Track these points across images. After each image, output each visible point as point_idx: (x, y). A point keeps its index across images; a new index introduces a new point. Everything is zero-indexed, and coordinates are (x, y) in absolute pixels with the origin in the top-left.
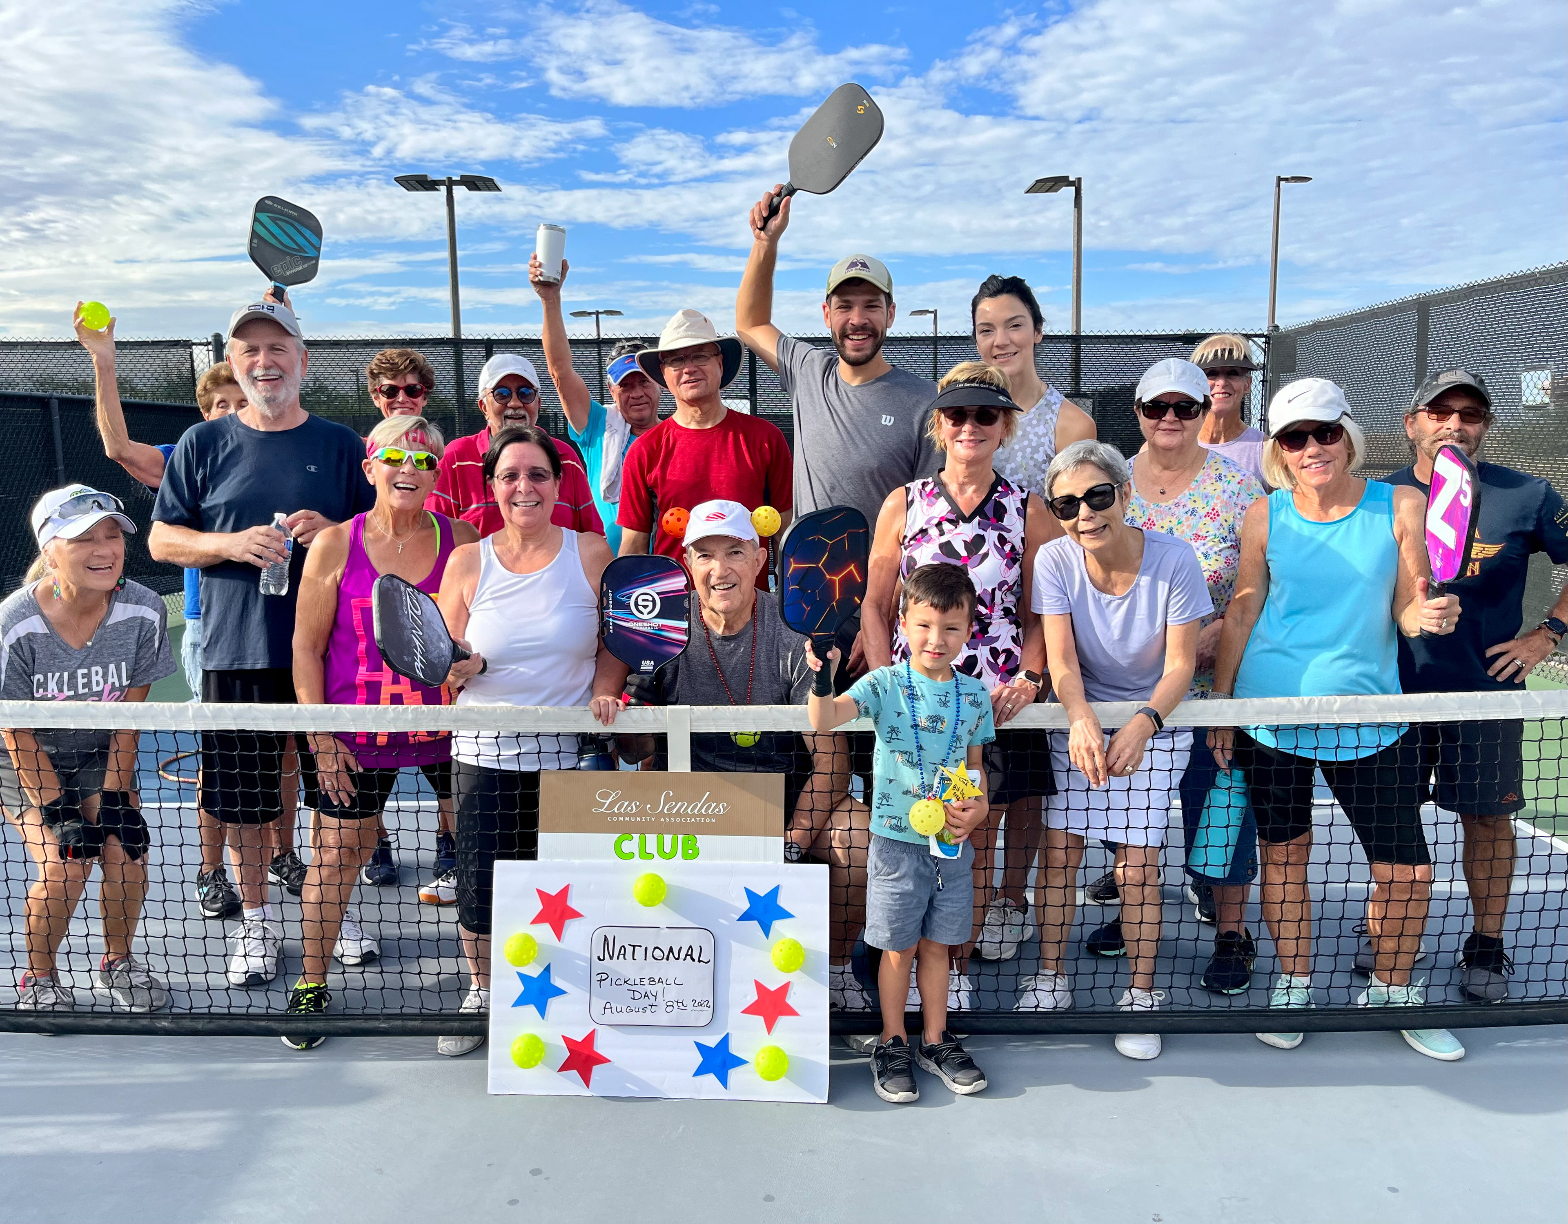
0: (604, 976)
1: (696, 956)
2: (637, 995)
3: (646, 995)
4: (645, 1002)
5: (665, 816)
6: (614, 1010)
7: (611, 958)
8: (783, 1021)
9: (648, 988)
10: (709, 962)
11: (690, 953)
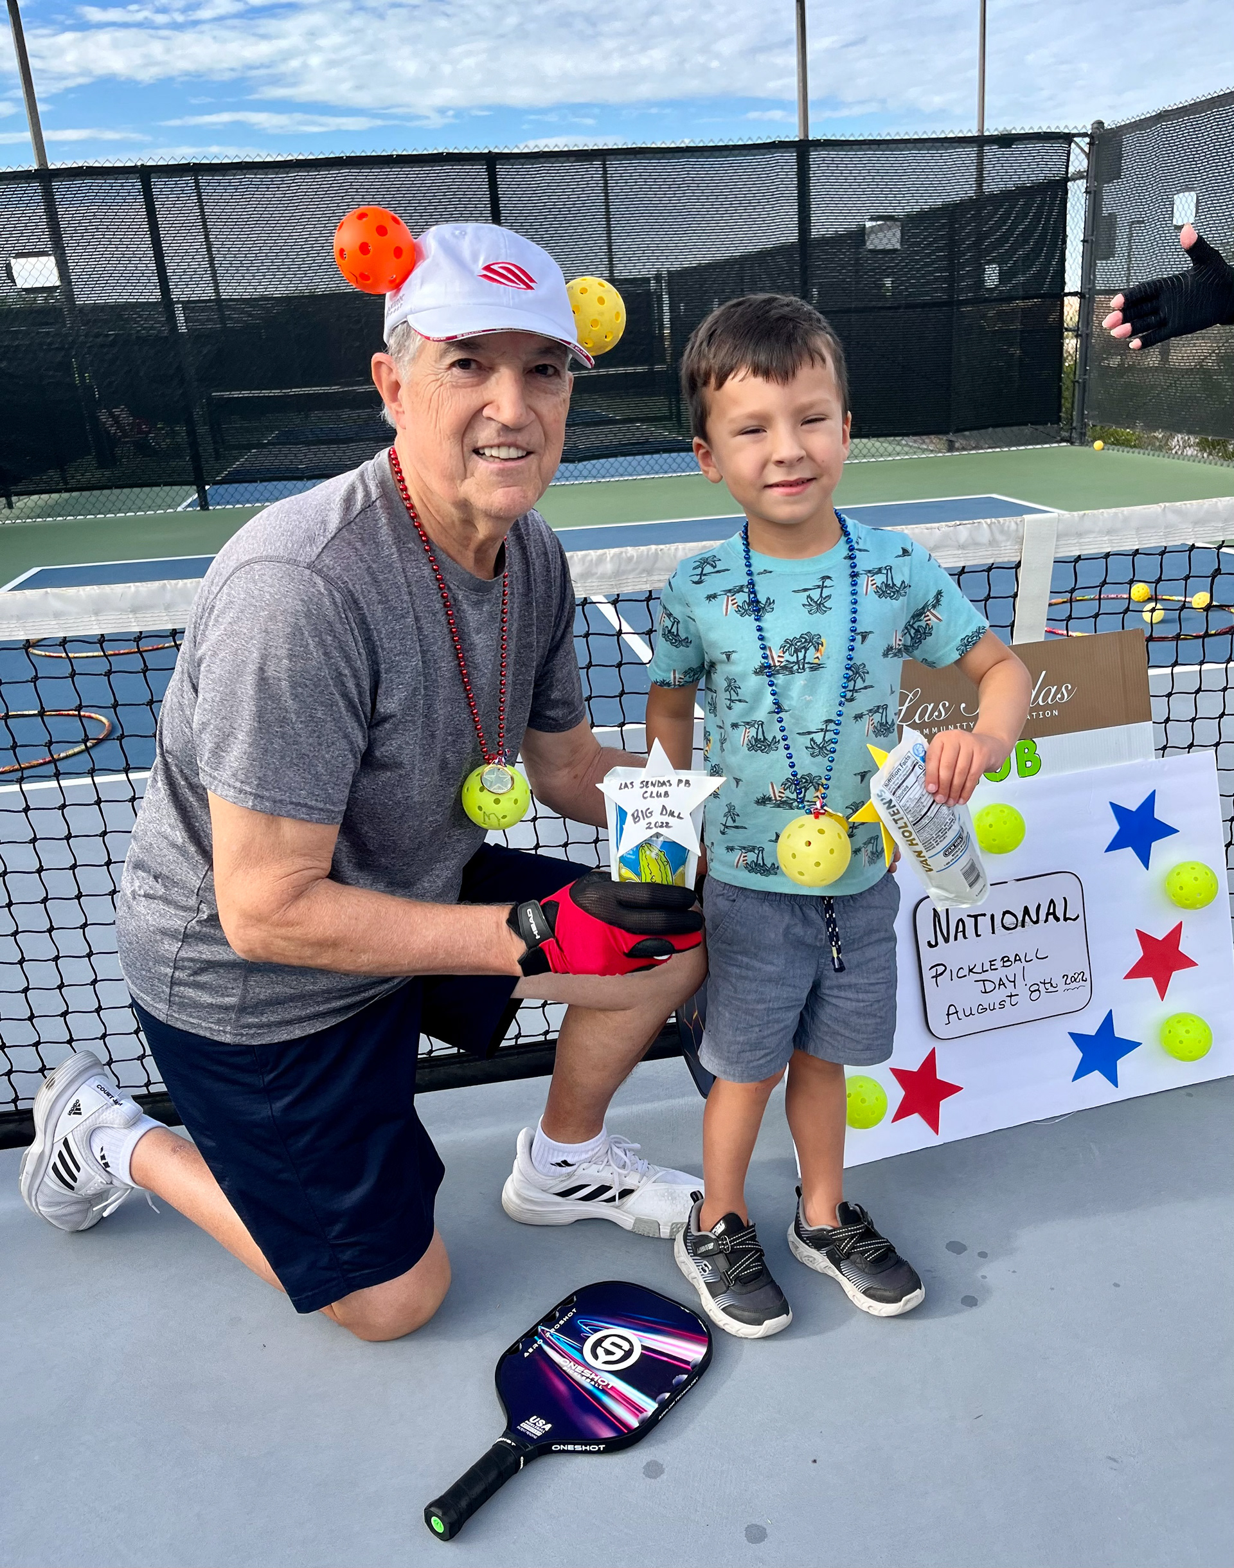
0: (940, 969)
1: (1060, 914)
2: (989, 986)
3: (1001, 983)
4: (1001, 994)
6: (961, 1014)
7: (947, 940)
8: (1178, 977)
9: (1002, 973)
10: (1078, 917)
11: (1051, 911)
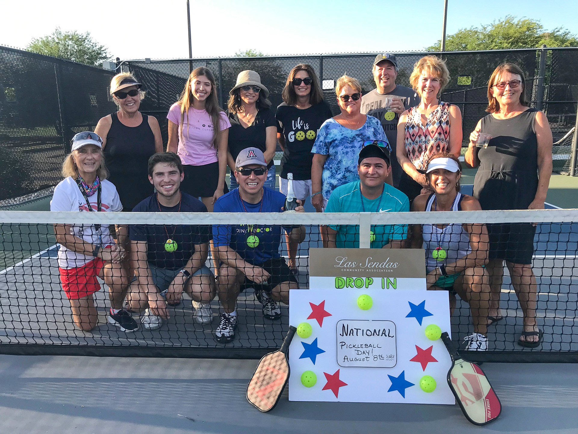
0: (343, 344)
1: (387, 334)
2: (360, 353)
3: (364, 353)
5: (369, 269)
6: (349, 360)
7: (347, 335)
8: (430, 364)
9: (364, 349)
10: (393, 336)
11: (384, 332)
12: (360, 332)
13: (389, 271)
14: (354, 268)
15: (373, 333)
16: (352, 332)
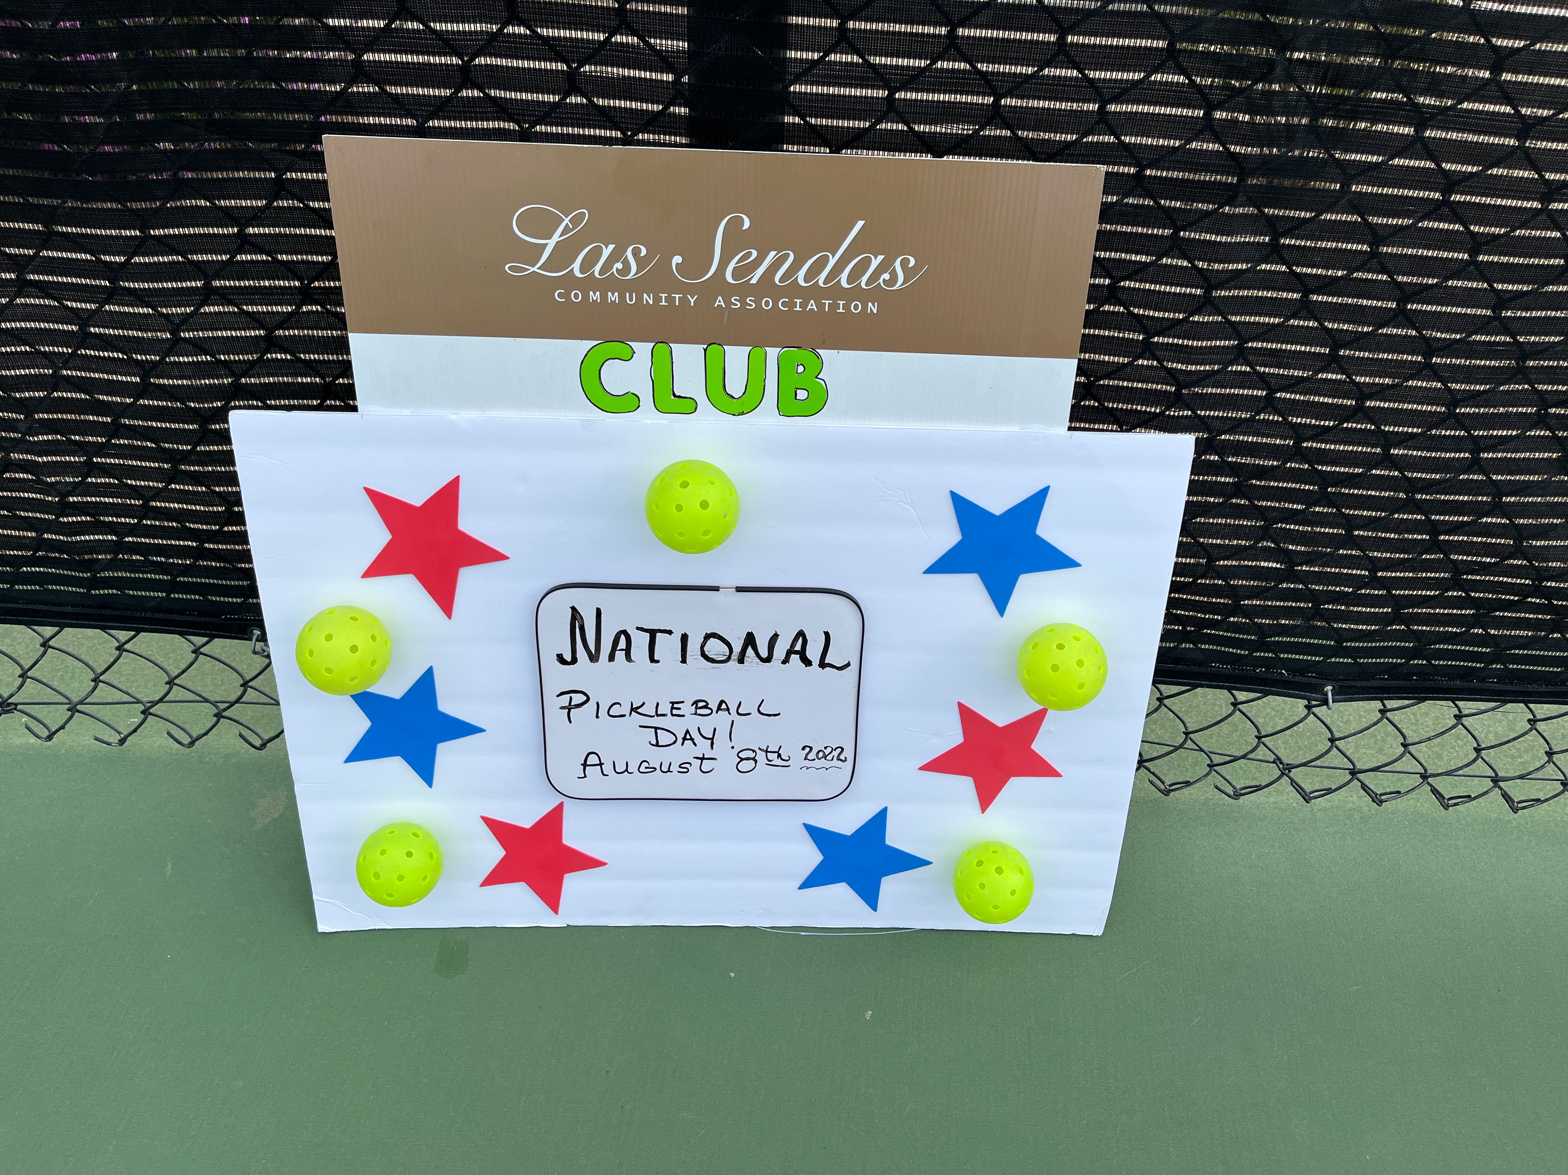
0: (578, 699)
1: (813, 654)
2: (664, 737)
3: (687, 736)
4: (687, 752)
5: (728, 291)
6: (608, 768)
7: (594, 658)
8: (1019, 787)
9: (691, 722)
10: (848, 665)
11: (798, 647)
12: (667, 646)
13: (856, 307)
14: (637, 286)
15: (737, 649)
16: (622, 644)
